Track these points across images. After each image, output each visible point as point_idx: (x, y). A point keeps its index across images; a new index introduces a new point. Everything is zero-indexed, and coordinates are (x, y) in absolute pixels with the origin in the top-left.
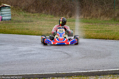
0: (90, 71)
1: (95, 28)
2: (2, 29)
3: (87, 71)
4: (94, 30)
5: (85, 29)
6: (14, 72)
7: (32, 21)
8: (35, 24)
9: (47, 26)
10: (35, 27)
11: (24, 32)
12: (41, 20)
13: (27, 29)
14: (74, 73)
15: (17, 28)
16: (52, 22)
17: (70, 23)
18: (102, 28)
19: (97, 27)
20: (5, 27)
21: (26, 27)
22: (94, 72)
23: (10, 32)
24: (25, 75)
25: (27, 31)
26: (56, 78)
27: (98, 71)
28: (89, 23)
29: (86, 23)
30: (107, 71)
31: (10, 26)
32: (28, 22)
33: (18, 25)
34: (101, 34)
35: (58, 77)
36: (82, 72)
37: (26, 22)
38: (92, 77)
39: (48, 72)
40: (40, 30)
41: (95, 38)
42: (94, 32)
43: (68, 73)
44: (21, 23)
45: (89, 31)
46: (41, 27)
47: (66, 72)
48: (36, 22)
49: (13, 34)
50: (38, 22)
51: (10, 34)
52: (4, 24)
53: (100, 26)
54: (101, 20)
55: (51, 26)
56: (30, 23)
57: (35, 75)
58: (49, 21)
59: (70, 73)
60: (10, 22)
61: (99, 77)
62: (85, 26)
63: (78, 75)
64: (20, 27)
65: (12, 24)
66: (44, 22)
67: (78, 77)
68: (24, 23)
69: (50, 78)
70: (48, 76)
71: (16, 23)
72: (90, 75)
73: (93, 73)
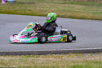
0: (85, 49)
1: (91, 10)
2: (7, 9)
3: (82, 49)
4: (90, 11)
5: (83, 11)
6: (16, 49)
7: (35, 3)
8: (37, 6)
9: (47, 8)
10: (37, 8)
11: (26, 13)
12: (43, 2)
13: (29, 10)
14: (70, 50)
15: (21, 9)
16: (53, 4)
17: (69, 5)
18: (98, 10)
19: (93, 9)
20: (9, 8)
21: (29, 8)
22: (89, 49)
23: (13, 13)
24: (26, 51)
25: (29, 12)
26: (54, 55)
27: (93, 49)
28: (86, 5)
29: (83, 6)
30: (101, 49)
31: (14, 7)
32: (31, 3)
33: (21, 6)
34: (97, 16)
35: (56, 54)
36: (78, 49)
37: (28, 4)
38: (87, 54)
39: (47, 49)
40: (41, 11)
41: (91, 19)
42: (91, 14)
43: (65, 51)
44: (24, 5)
45: (86, 12)
46: (43, 9)
47: (63, 50)
48: (38, 4)
49: (17, 14)
50: (40, 4)
51: (14, 14)
52: (9, 5)
53: (96, 8)
54: (97, 3)
55: (51, 8)
56: (32, 5)
57: (35, 51)
58: (50, 3)
59: (67, 50)
60: (14, 4)
61: (93, 55)
62: (83, 8)
63: (74, 52)
64: (23, 8)
65: (16, 5)
66: (45, 4)
67: (74, 54)
68: (27, 5)
69: (48, 55)
70: (47, 53)
71: (20, 5)
72: (86, 53)
73: (88, 51)
